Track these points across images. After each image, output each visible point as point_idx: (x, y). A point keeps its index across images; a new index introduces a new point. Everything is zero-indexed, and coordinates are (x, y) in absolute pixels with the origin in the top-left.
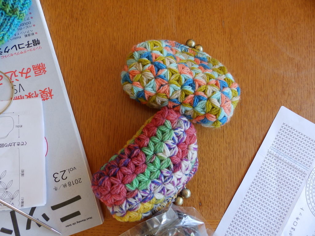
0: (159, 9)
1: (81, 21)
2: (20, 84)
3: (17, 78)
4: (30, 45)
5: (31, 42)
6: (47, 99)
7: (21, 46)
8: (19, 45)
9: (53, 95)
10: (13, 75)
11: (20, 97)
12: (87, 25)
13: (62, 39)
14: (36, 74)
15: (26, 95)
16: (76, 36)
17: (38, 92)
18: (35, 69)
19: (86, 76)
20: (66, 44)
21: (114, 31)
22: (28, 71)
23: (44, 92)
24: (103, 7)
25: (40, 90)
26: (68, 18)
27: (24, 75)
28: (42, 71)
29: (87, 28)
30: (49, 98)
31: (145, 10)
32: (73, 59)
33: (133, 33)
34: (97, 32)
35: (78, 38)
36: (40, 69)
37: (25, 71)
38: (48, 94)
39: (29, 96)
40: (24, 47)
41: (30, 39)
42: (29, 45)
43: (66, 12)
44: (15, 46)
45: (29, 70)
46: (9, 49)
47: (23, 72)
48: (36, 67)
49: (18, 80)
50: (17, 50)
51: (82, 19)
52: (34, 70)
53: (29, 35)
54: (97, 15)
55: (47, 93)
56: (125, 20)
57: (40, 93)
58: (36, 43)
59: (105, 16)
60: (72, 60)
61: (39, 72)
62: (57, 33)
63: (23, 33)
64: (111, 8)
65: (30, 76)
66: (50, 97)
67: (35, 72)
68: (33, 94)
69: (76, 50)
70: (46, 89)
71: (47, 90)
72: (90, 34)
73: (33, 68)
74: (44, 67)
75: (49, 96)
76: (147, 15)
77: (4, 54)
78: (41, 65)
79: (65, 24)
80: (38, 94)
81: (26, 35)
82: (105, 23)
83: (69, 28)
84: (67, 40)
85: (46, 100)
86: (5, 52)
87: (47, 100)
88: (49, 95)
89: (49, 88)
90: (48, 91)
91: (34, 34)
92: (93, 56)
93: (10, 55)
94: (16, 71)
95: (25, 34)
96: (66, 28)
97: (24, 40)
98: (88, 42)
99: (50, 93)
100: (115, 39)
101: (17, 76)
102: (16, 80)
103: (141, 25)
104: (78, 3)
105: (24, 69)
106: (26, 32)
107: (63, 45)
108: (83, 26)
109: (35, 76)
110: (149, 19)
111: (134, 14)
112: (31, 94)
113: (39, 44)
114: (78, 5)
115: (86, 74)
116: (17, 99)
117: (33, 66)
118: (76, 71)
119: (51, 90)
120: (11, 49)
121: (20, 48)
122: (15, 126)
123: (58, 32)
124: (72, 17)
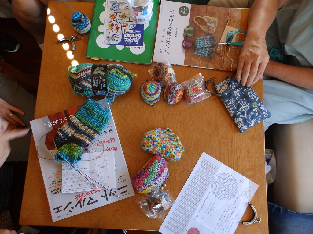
0: (156, 114)
2: (106, 145)
6: (115, 151)
9: (117, 149)
10: (104, 142)
11: (106, 150)
12: (128, 121)
14: (112, 142)
17: (112, 148)
20: (121, 129)
21: (138, 123)
23: (114, 148)
27: (108, 142)
29: (128, 123)
32: (123, 135)
34: (132, 124)
36: (113, 140)
39: (109, 150)
40: (107, 132)
41: (109, 129)
42: (109, 131)
44: (104, 131)
50: (105, 133)
51: (127, 119)
56: (142, 119)
58: (111, 130)
59: (135, 118)
63: (106, 126)
76: (151, 117)
77: (101, 135)
78: (113, 138)
82: (135, 120)
84: (121, 127)
91: (111, 127)
92: (131, 134)
93: (103, 135)
97: (107, 129)
98: (129, 128)
100: (139, 127)
105: (107, 140)
106: (108, 126)
117: (110, 139)
119: (117, 147)
120: (103, 133)
122: (105, 160)
124: (123, 119)
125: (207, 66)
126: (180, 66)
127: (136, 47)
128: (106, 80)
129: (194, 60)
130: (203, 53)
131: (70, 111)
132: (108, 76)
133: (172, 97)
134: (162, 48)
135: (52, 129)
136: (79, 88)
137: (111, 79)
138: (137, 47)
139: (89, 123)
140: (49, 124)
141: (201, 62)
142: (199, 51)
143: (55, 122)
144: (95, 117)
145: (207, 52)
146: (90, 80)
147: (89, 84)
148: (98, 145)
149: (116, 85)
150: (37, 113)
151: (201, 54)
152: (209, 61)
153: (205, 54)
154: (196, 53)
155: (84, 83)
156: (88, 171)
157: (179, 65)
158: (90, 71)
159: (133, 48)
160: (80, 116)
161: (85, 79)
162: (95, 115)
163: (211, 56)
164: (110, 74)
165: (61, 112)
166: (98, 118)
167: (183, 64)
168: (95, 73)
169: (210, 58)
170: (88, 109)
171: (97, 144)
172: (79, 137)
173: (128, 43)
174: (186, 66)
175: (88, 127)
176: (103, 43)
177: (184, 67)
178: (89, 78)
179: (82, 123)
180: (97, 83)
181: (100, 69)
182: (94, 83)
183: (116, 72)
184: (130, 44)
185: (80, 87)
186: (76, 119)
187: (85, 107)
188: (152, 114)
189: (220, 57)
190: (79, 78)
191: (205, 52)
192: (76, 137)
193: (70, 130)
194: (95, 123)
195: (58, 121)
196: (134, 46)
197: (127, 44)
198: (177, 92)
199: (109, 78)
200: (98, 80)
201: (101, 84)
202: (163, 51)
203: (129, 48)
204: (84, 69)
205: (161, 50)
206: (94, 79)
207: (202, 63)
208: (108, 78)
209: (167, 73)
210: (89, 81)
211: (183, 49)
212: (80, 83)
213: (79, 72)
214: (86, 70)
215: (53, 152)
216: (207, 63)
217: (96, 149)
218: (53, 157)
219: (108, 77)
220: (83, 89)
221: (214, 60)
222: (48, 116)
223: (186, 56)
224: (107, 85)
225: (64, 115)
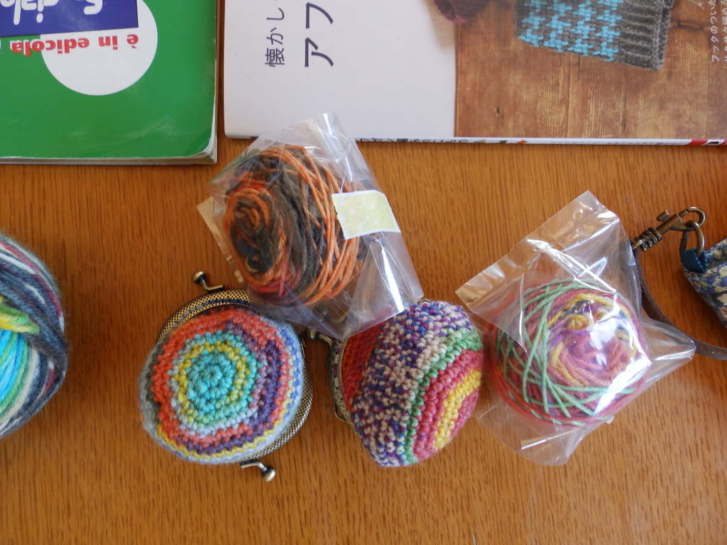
125: (624, 124)
126: (426, 144)
127: (86, 43)
129: (526, 96)
130: (584, 29)
133: (399, 431)
134: (281, 27)
138: (93, 36)
141: (574, 101)
142: (554, 22)
145: (613, 19)
151: (572, 43)
152: (634, 90)
153: (599, 40)
154: (531, 37)
157: (416, 144)
159: (68, 46)
163: (644, 51)
167: (443, 130)
169: (637, 62)
173: (28, 16)
174: (471, 140)
177: (456, 153)
184: (40, 18)
188: (264, 533)
189: (710, 44)
191: (598, 25)
196: (76, 36)
197: (17, 21)
198: (433, 393)
202: (293, 50)
203: (35, 51)
205: (276, 46)
207: (584, 111)
209: (334, 244)
211: (434, 20)
216: (620, 105)
221: (670, 74)
223: (460, 72)
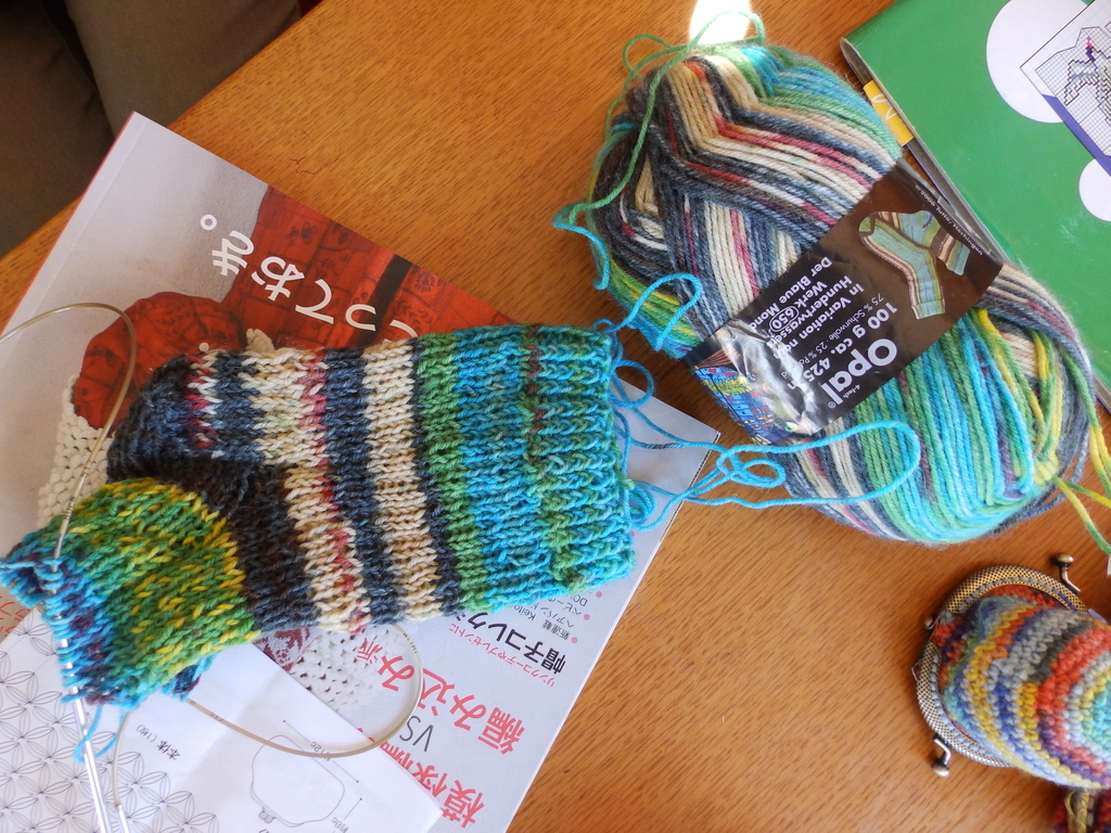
0: (902, 823)
1: (695, 677)
2: (431, 727)
3: (439, 705)
4: (536, 656)
5: (543, 650)
6: (453, 817)
7: (514, 639)
8: (513, 632)
9: (473, 821)
10: (439, 691)
11: (403, 757)
12: (701, 701)
13: (614, 681)
14: (485, 738)
15: (419, 765)
16: (650, 701)
17: (450, 783)
18: (493, 724)
19: (582, 818)
20: (612, 702)
21: (747, 773)
22: (476, 713)
23: (462, 794)
24: (777, 692)
25: (457, 783)
26: (675, 643)
27: (459, 714)
28: (503, 741)
29: (693, 707)
30: (459, 820)
31: (866, 794)
32: (591, 751)
33: (782, 820)
34: (706, 739)
35: (650, 712)
36: (504, 731)
37: (469, 706)
38: (466, 807)
39: (423, 776)
40: (519, 649)
41: (551, 641)
42: (533, 654)
43: (682, 626)
44: (505, 626)
45: (480, 711)
46: (484, 623)
47: (464, 705)
48: (501, 720)
49: (436, 714)
50: (498, 639)
51: (703, 677)
52: (489, 721)
53: (555, 630)
54: (745, 698)
55: (464, 804)
56: (797, 770)
57: (452, 790)
58: (554, 662)
59: (760, 717)
60: (588, 750)
61: (496, 736)
62: (620, 655)
63: (547, 612)
64: (794, 713)
65: (468, 728)
66: (463, 820)
67: (487, 728)
68: (436, 776)
69: (621, 737)
70: (473, 791)
71: (473, 797)
72: (687, 727)
73: (493, 716)
74: (516, 736)
75: (464, 816)
76: (858, 809)
77: (464, 624)
78: (514, 724)
79: (657, 650)
80: (445, 788)
81: (550, 625)
82: (745, 733)
83: (655, 667)
84: (624, 692)
85: (448, 817)
86: (471, 621)
87: (452, 819)
88: (465, 812)
89: (480, 795)
90: (473, 802)
91: (570, 637)
92: (641, 788)
93: (473, 638)
94: (452, 687)
95: (550, 619)
96: (648, 661)
97: (533, 632)
98: (665, 743)
99: (472, 811)
100: (728, 795)
101: (444, 702)
102: (434, 709)
103: (821, 819)
104: (729, 629)
105: (471, 698)
106: (556, 618)
107: (604, 697)
108: (689, 696)
109: (480, 738)
110: (854, 825)
111: (831, 779)
112: (431, 772)
113: (557, 670)
114: (727, 633)
115: (587, 814)
116: (393, 756)
117: (496, 709)
118: (573, 785)
119: (482, 806)
120: (490, 627)
121: (507, 642)
122: (332, 817)
123: (623, 655)
124: (686, 649)
128: (896, 371)
131: (429, 295)
132: (947, 358)
135: (218, 298)
136: (654, 228)
137: (947, 394)
139: (458, 490)
140: (226, 243)
143: (275, 268)
144: (537, 494)
146: (786, 253)
147: (753, 275)
148: (387, 675)
149: (925, 472)
150: (223, 104)
155: (722, 230)
156: (175, 783)
158: (856, 192)
160: (441, 387)
161: (764, 217)
162: (548, 478)
164: (982, 357)
165: (370, 248)
166: (551, 515)
168: (880, 240)
170: (542, 398)
171: (387, 665)
172: (308, 527)
175: (430, 506)
176: (1036, 62)
178: (795, 235)
179: (420, 451)
180: (809, 322)
181: (934, 249)
182: (791, 302)
183: (1037, 387)
185: (668, 231)
186: (404, 386)
187: (534, 366)
190: (731, 165)
192: (292, 513)
193: (289, 421)
194: (494, 524)
195: (300, 276)
199: (942, 378)
200: (841, 316)
201: (826, 354)
204: (832, 129)
206: (823, 275)
208: (928, 365)
210: (767, 253)
212: (697, 202)
213: (771, 111)
214: (836, 153)
215: (81, 444)
217: (350, 688)
218: (54, 477)
219: (938, 362)
220: (662, 263)
222: (271, 192)
224: (862, 409)
225: (370, 287)
